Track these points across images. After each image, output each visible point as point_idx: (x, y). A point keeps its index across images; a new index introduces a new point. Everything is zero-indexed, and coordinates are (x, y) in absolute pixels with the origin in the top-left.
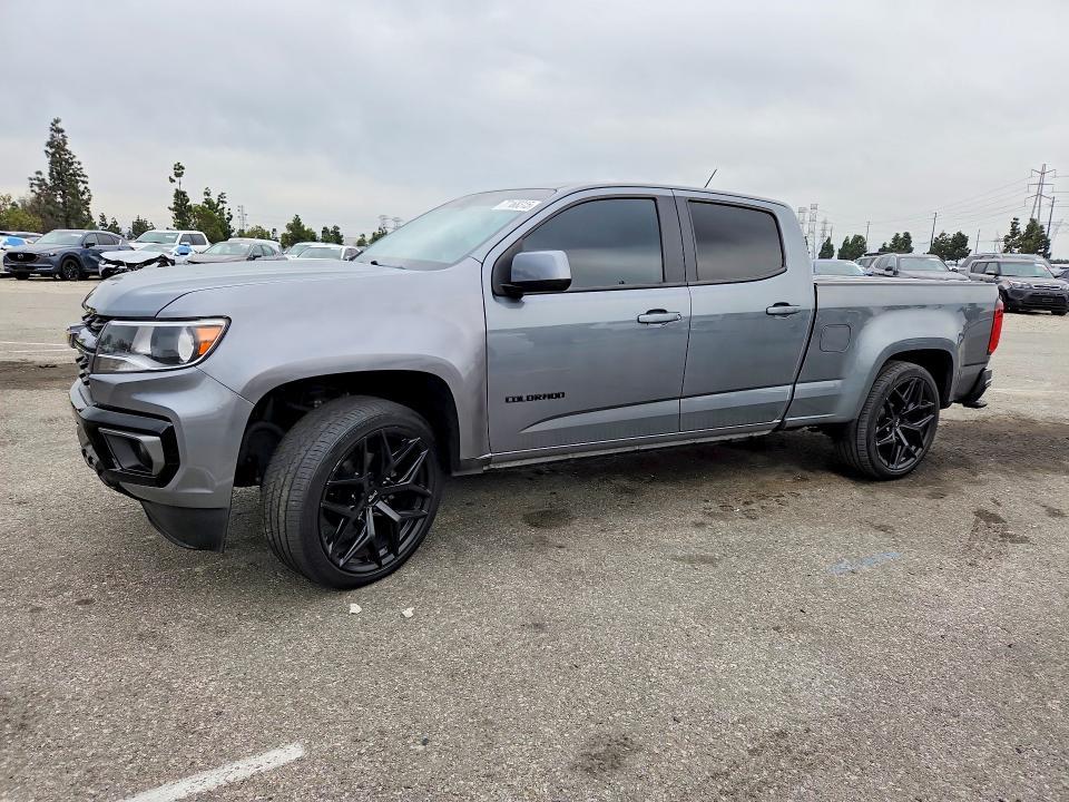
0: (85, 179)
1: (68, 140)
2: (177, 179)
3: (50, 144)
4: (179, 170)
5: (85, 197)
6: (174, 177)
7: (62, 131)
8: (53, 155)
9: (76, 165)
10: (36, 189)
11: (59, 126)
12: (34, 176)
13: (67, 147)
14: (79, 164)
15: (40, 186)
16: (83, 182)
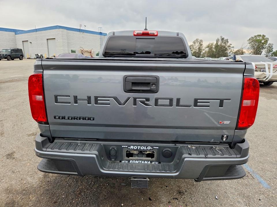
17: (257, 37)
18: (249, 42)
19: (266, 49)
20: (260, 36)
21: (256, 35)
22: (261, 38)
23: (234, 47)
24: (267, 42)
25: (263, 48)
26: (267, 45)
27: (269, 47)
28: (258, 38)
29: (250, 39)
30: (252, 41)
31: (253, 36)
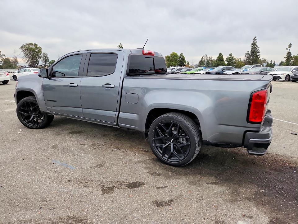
0: (259, 52)
1: (257, 42)
2: (289, 49)
3: (252, 44)
4: (290, 46)
5: (258, 57)
6: (288, 48)
7: (256, 40)
8: (253, 46)
9: (258, 48)
10: (247, 56)
11: (256, 39)
12: (247, 52)
13: (257, 44)
14: (259, 48)
15: (248, 55)
16: (259, 53)
17: (29, 45)
18: (22, 50)
19: (42, 59)
20: (32, 44)
21: (28, 43)
22: (33, 47)
23: (5, 55)
24: (41, 51)
25: (39, 57)
26: (42, 55)
27: (45, 56)
28: (31, 47)
29: (22, 47)
30: (25, 50)
31: (25, 44)
